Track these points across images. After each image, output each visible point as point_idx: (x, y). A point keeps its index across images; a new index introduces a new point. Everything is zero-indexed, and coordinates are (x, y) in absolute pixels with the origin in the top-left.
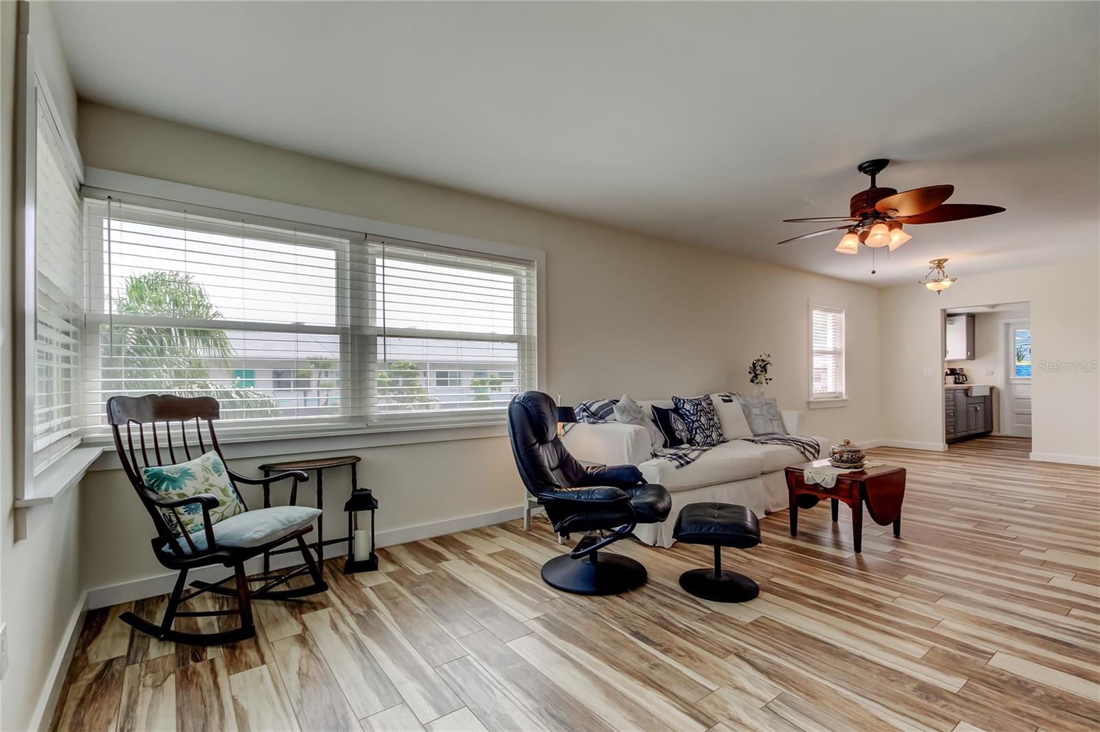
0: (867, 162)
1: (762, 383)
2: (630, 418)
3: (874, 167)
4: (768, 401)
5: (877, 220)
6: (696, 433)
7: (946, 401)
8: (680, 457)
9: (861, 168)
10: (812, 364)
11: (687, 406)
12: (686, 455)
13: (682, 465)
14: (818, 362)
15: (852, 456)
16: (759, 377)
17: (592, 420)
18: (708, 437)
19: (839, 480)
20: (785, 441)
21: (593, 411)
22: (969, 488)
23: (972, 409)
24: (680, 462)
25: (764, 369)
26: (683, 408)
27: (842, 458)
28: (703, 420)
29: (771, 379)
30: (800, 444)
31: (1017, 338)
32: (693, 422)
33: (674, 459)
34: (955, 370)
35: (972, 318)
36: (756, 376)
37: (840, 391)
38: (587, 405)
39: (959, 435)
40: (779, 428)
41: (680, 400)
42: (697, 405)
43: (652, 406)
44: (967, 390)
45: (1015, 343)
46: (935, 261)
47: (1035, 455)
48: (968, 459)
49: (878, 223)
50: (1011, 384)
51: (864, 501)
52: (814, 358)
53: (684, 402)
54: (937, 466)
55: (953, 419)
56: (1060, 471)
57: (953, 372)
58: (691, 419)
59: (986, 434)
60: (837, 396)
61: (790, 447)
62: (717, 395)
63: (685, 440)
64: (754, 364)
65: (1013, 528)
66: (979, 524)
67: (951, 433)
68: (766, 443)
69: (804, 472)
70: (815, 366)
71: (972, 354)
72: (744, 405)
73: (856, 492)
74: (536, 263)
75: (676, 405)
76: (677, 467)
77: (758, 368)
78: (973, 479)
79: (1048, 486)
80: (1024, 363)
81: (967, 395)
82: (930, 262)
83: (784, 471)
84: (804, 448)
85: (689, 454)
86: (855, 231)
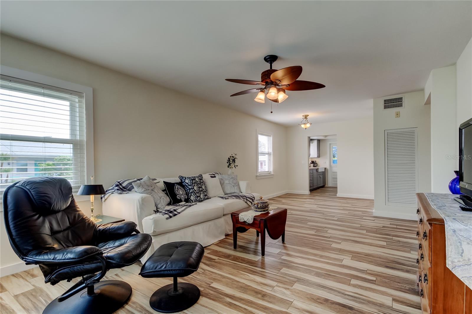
0: (268, 56)
1: (232, 168)
2: (143, 190)
3: (271, 59)
4: (233, 177)
5: (272, 85)
6: (191, 195)
7: (310, 174)
8: (171, 212)
9: (266, 59)
10: (258, 159)
11: (187, 181)
12: (175, 210)
13: (171, 217)
14: (261, 158)
15: (263, 205)
16: (231, 165)
17: (119, 192)
18: (198, 197)
19: (255, 219)
20: (237, 197)
21: (124, 186)
22: (315, 211)
23: (319, 177)
24: (170, 215)
25: (234, 161)
26: (184, 182)
27: (258, 207)
28: (195, 188)
29: (237, 166)
30: (245, 198)
31: (333, 149)
32: (190, 189)
33: (166, 214)
34: (313, 161)
35: (319, 141)
36: (230, 164)
37: (270, 170)
38: (120, 182)
39: (314, 187)
40: (237, 190)
41: (183, 178)
42: (193, 180)
43: (164, 182)
44: (317, 169)
45: (332, 151)
46: (304, 115)
47: (339, 195)
48: (317, 198)
49: (273, 87)
50: (331, 167)
51: (266, 229)
52: (259, 156)
53: (185, 179)
54: (305, 202)
55: (312, 181)
56: (347, 201)
57: (313, 162)
58: (188, 188)
59: (323, 187)
60: (269, 173)
61: (240, 200)
62: (208, 174)
63: (183, 200)
64: (229, 159)
65: (330, 231)
66: (318, 231)
67: (311, 187)
68: (228, 199)
69: (239, 215)
70: (260, 160)
71: (319, 156)
72: (222, 179)
73: (262, 225)
74: (84, 94)
75: (181, 180)
76: (167, 219)
77: (231, 160)
78: (317, 207)
79: (342, 208)
80: (335, 159)
81: (317, 171)
82: (303, 116)
83: (230, 214)
84: (247, 199)
85: (177, 209)
86: (263, 91)
